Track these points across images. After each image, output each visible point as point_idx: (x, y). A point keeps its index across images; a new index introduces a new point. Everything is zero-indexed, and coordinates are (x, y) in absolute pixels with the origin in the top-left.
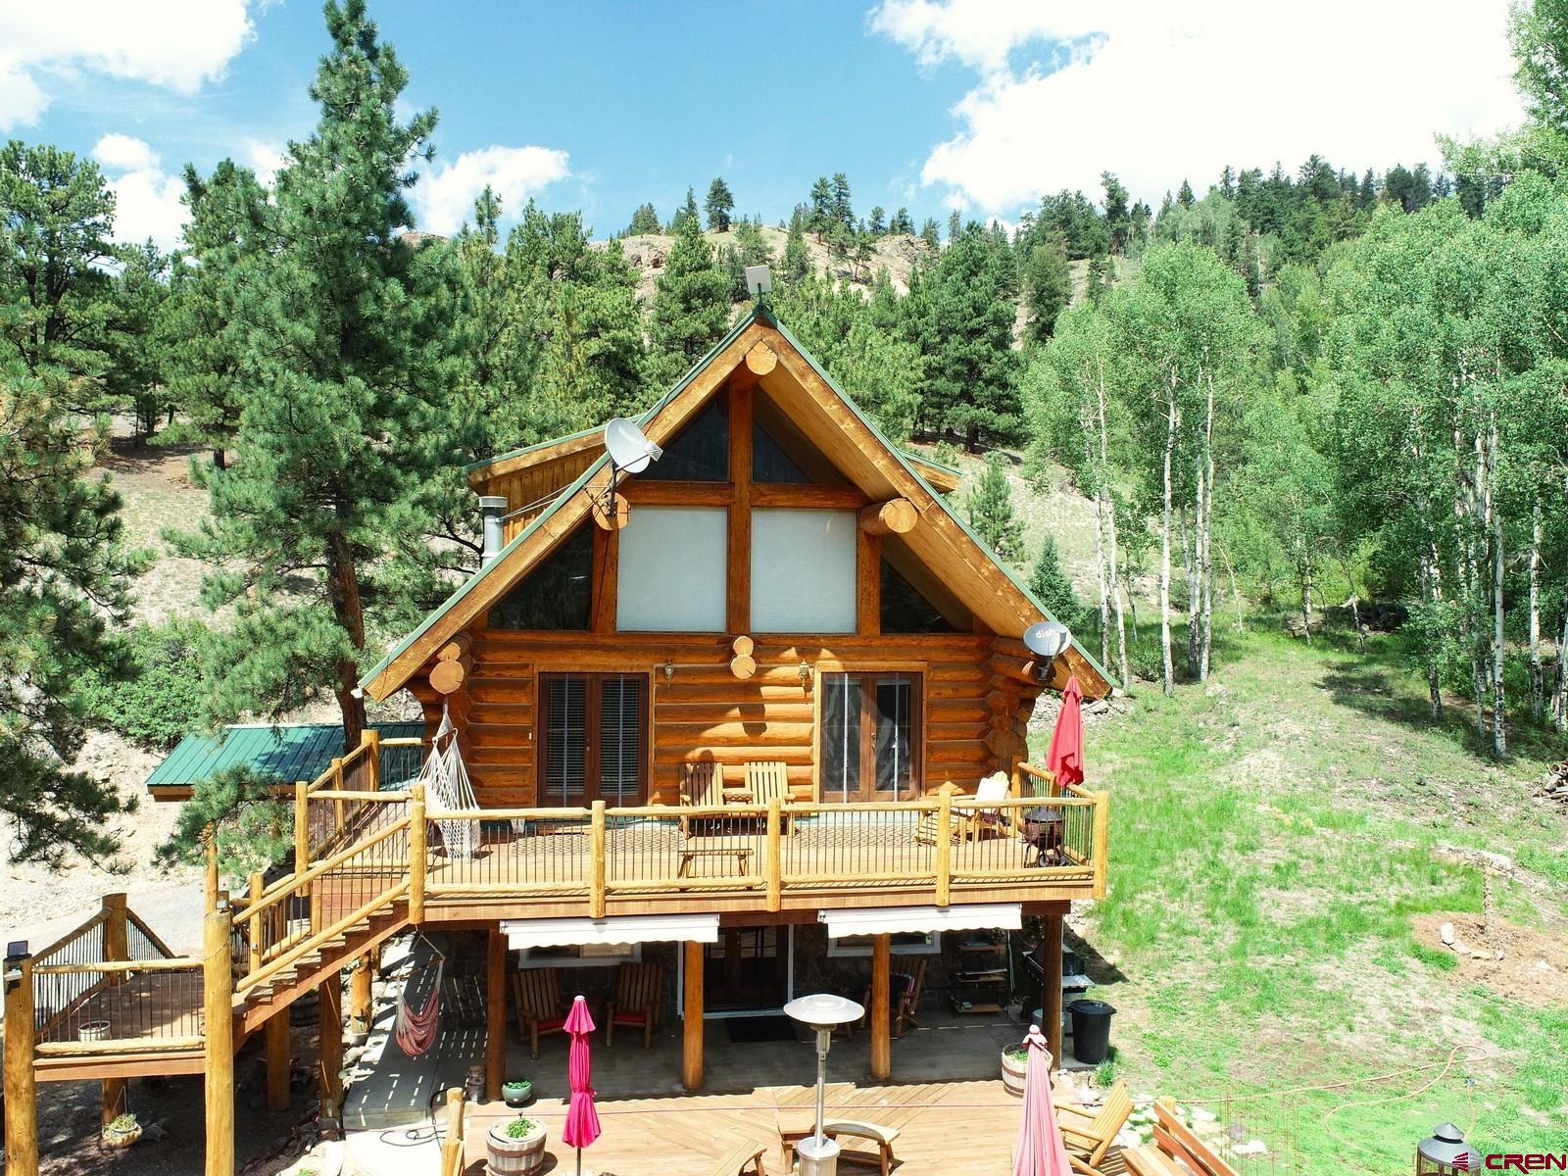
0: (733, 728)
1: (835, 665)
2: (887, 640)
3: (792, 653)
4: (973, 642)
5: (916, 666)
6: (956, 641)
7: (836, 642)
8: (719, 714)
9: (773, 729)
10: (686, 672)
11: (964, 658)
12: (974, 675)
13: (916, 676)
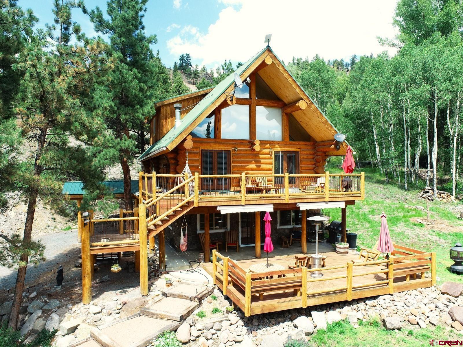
0: (253, 166)
1: (278, 149)
2: (291, 142)
3: (268, 145)
4: (311, 143)
5: (298, 150)
6: (307, 143)
7: (278, 143)
8: (250, 162)
9: (263, 166)
10: (240, 150)
11: (309, 148)
12: (312, 152)
13: (297, 153)
